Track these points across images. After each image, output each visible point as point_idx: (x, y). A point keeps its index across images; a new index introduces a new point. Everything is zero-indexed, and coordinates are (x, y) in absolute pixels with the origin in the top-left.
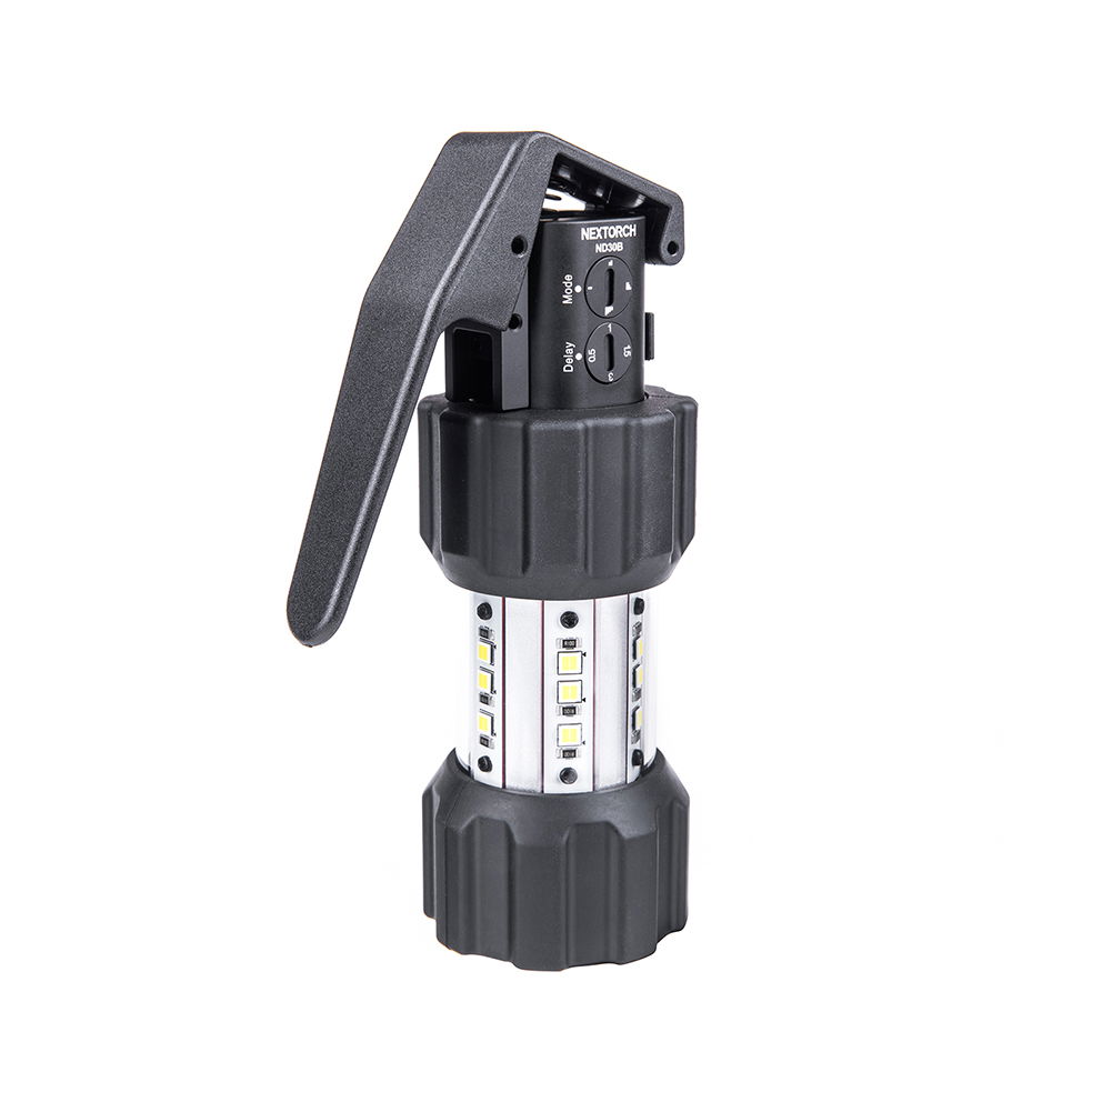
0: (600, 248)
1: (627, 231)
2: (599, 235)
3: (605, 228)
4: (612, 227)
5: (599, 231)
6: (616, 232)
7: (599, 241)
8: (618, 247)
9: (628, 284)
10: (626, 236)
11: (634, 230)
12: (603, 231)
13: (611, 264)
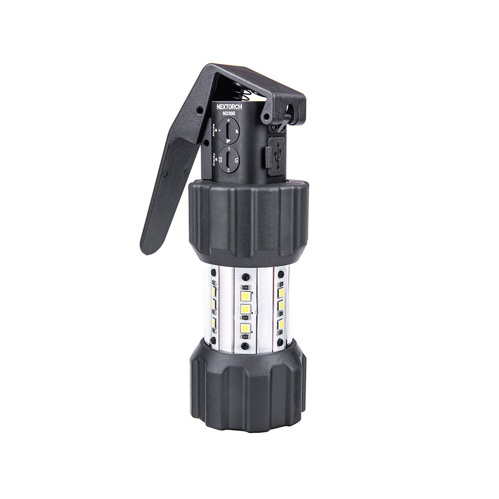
0: (224, 113)
1: (237, 107)
2: (224, 108)
3: (227, 105)
4: (230, 105)
5: (224, 106)
6: (232, 107)
7: (224, 110)
8: (233, 114)
9: (236, 130)
10: (237, 109)
11: (241, 106)
12: (226, 106)
13: (228, 120)
